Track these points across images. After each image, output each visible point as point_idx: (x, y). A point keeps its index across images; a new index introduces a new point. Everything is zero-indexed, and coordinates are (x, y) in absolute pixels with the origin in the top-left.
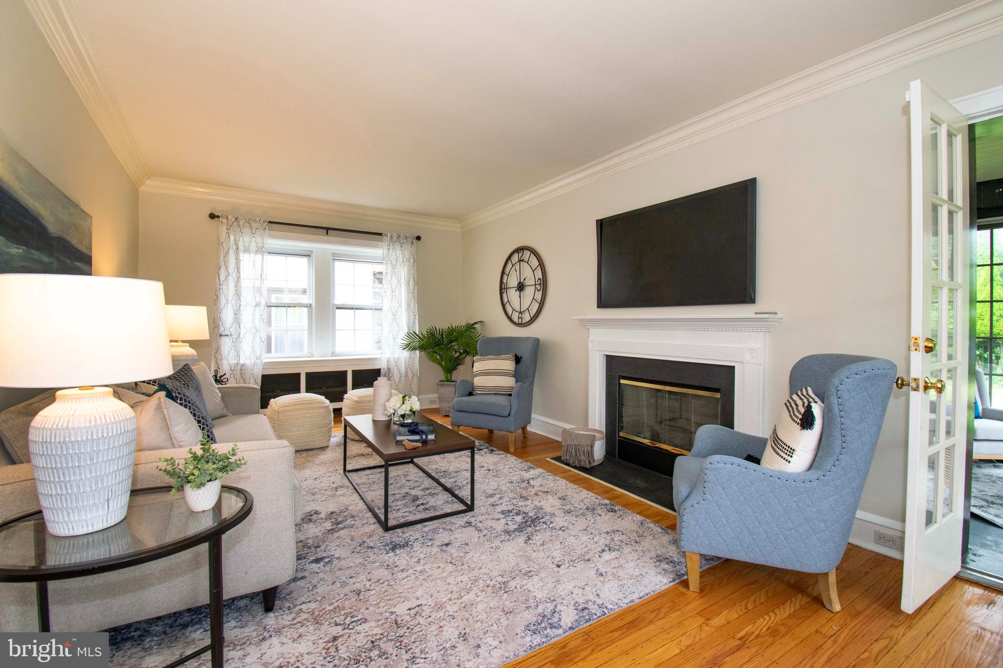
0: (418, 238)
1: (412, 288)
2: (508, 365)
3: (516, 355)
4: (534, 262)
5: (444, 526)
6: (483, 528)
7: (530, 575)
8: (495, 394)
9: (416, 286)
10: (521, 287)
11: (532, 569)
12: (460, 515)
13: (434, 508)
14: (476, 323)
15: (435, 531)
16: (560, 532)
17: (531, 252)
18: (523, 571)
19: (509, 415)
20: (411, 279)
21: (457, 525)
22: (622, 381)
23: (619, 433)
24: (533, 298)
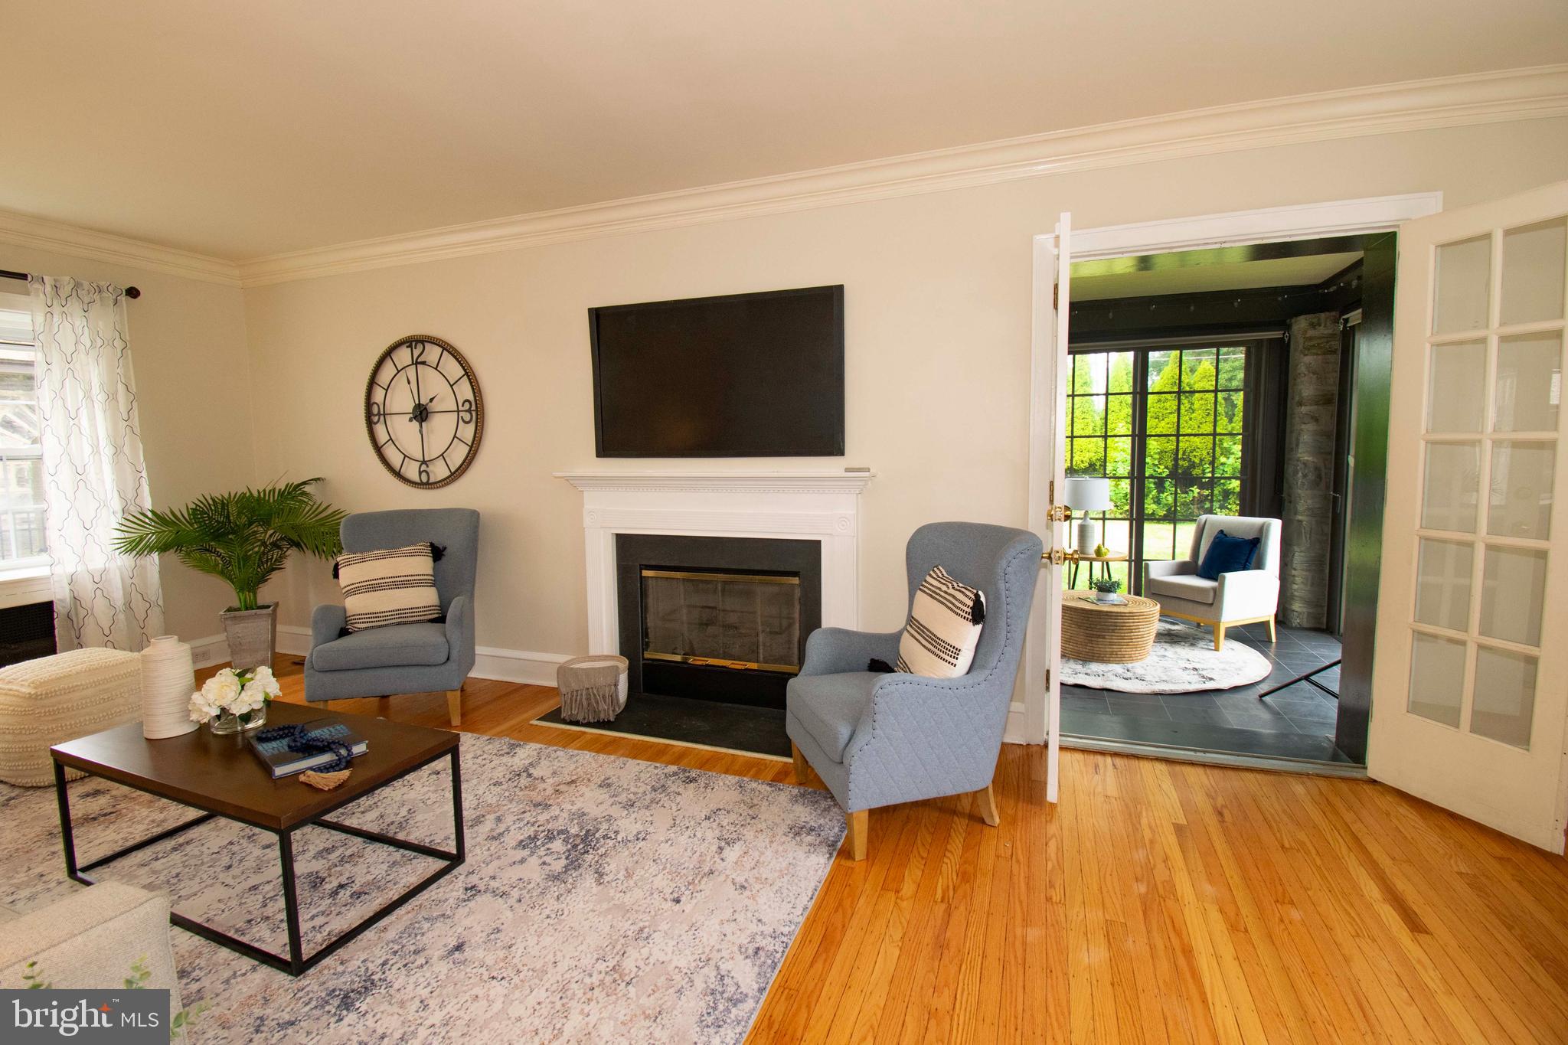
0: (133, 293)
1: (123, 408)
2: (421, 565)
3: (432, 545)
4: (453, 369)
5: (424, 913)
6: (506, 889)
7: (644, 935)
8: (398, 624)
9: (135, 404)
10: (421, 413)
11: (641, 924)
12: (441, 881)
13: (375, 885)
14: (304, 483)
16: (641, 844)
17: (444, 349)
18: (630, 933)
19: (448, 659)
20: (121, 388)
21: (451, 901)
22: (645, 573)
23: (643, 654)
24: (455, 436)
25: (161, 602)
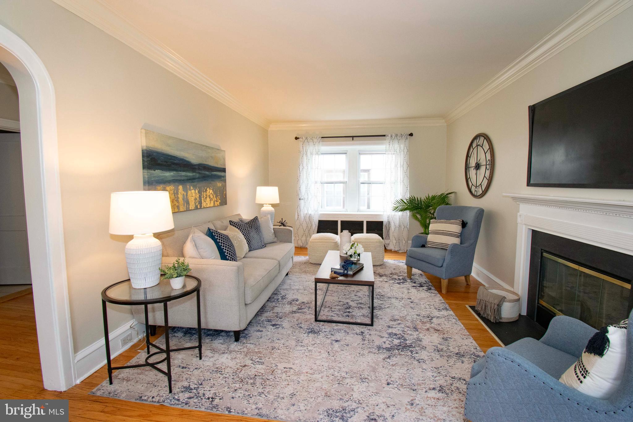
0: (411, 135)
1: (405, 169)
2: (456, 228)
3: (463, 221)
4: (486, 146)
5: (346, 329)
6: (367, 339)
7: (364, 380)
8: (442, 249)
9: (408, 168)
10: (478, 167)
11: (369, 377)
12: (362, 326)
13: (353, 316)
14: (450, 193)
15: (339, 331)
16: (416, 362)
17: (485, 138)
18: (363, 376)
19: (442, 266)
20: (405, 163)
21: (355, 332)
22: (545, 254)
23: (538, 300)
24: (485, 176)
25: (408, 227)
